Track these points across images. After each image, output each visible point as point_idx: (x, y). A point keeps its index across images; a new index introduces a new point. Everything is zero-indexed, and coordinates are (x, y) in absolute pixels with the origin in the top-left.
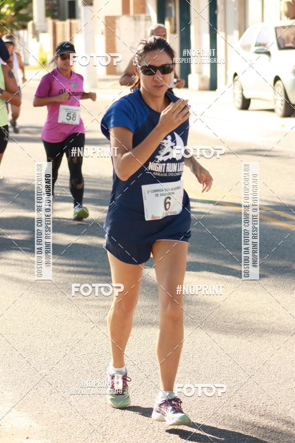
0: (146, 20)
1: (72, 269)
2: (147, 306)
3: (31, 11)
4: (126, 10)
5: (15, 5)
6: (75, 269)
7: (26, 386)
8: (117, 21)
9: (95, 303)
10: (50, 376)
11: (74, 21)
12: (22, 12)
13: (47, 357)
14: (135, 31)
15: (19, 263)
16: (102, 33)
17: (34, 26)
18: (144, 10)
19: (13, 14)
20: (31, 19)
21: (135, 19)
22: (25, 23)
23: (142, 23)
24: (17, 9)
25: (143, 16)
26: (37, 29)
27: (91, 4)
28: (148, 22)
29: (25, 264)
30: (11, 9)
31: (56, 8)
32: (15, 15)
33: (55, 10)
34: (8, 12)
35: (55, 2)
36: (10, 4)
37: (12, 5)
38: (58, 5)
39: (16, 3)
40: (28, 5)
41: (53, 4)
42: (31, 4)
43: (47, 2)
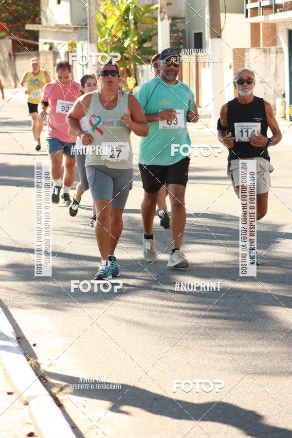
0: (277, 53)
1: (203, 313)
2: (284, 353)
3: (156, 44)
4: (255, 42)
5: (138, 38)
6: (207, 313)
8: (246, 54)
9: (228, 350)
12: (145, 45)
14: (265, 64)
15: (148, 307)
16: (230, 67)
18: (275, 42)
19: (137, 47)
21: (265, 51)
23: (273, 55)
24: (141, 42)
25: (273, 49)
27: (219, 37)
28: (279, 55)
29: (153, 307)
30: (134, 42)
31: (182, 41)
32: (139, 48)
33: (181, 44)
34: (132, 45)
35: (180, 34)
36: (134, 37)
37: (135, 39)
38: (184, 38)
39: (140, 36)
40: (153, 38)
41: (178, 36)
42: (155, 36)
43: (172, 35)
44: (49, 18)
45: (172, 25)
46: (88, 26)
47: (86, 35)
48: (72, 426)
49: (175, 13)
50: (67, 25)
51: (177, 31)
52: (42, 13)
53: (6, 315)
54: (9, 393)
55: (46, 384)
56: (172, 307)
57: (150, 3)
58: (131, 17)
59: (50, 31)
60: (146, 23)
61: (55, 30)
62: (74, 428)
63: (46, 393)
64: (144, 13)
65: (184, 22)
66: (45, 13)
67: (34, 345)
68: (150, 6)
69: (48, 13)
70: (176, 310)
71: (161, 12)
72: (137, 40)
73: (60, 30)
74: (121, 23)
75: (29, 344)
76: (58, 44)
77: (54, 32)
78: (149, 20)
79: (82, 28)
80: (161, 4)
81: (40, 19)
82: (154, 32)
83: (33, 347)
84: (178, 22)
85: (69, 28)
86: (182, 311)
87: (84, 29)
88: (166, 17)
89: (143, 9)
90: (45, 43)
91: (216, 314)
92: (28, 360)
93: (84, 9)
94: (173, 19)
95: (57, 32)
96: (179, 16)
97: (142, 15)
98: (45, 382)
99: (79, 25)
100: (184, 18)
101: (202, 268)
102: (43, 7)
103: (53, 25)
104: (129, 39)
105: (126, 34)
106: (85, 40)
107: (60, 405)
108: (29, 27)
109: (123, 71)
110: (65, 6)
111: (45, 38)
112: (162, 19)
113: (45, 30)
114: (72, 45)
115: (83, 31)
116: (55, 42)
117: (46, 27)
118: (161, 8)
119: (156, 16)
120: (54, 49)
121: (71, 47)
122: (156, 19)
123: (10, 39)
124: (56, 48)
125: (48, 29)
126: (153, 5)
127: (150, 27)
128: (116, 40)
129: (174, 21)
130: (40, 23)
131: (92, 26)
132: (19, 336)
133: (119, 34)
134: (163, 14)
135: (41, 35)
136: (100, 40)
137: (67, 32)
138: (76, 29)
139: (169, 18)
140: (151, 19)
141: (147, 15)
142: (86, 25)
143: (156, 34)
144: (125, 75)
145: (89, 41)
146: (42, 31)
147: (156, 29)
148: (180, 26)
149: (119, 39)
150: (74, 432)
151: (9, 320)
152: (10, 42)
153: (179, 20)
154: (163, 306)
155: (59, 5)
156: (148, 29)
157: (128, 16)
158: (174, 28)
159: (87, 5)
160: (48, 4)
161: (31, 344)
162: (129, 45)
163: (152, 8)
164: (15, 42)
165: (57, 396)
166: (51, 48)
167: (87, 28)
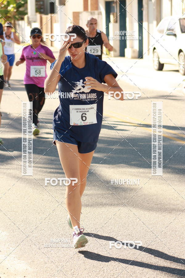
0: (99, 14)
2: (100, 194)
3: (27, 9)
4: (86, 8)
7: (24, 244)
8: (80, 15)
10: (38, 238)
11: (53, 15)
12: (21, 9)
16: (71, 23)
17: (28, 18)
18: (97, 8)
19: (15, 10)
20: (26, 14)
22: (23, 16)
24: (18, 7)
25: (96, 12)
26: (30, 20)
27: (64, 4)
28: (100, 16)
32: (17, 11)
33: (42, 8)
35: (41, 3)
36: (14, 5)
38: (43, 5)
39: (17, 4)
40: (25, 5)
43: (37, 3)
82: (25, 1)
104: (11, 6)
133: (5, 3)
143: (27, 3)
149: (5, 6)
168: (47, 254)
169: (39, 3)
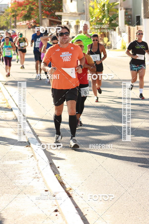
3: (118, 21)
6: (141, 152)
7: (117, 212)
10: (129, 207)
11: (139, 26)
12: (113, 22)
13: (127, 198)
17: (119, 29)
19: (109, 23)
20: (118, 25)
22: (115, 28)
24: (111, 21)
26: (121, 30)
27: (148, 18)
29: (115, 149)
30: (107, 20)
31: (130, 20)
32: (110, 23)
33: (130, 21)
34: (106, 22)
35: (130, 17)
36: (107, 18)
37: (108, 19)
38: (131, 18)
39: (110, 18)
40: (116, 19)
41: (129, 18)
42: (117, 18)
43: (126, 17)
44: (67, 9)
45: (125, 12)
46: (85, 13)
47: (84, 17)
48: (76, 206)
49: (127, 6)
50: (75, 12)
51: (128, 15)
52: (63, 7)
53: (45, 153)
54: (46, 191)
55: (63, 186)
56: (124, 149)
57: (115, 2)
58: (106, 8)
59: (67, 16)
60: (113, 11)
61: (69, 15)
62: (77, 207)
63: (64, 191)
64: (112, 6)
65: (131, 11)
66: (65, 6)
67: (58, 167)
68: (115, 3)
69: (66, 7)
70: (126, 151)
71: (120, 6)
72: (109, 20)
73: (72, 15)
74: (101, 11)
75: (56, 167)
76: (71, 21)
77: (69, 16)
78: (114, 10)
79: (82, 14)
80: (120, 2)
81: (62, 10)
82: (117, 15)
83: (57, 168)
84: (129, 11)
85: (76, 14)
86: (129, 151)
87: (83, 14)
88: (123, 8)
89: (111, 5)
90: (65, 21)
91: (146, 153)
92: (55, 175)
93: (83, 5)
94: (126, 9)
95: (71, 16)
96: (129, 8)
97: (111, 7)
98: (63, 185)
99: (81, 12)
100: (131, 9)
101: (139, 130)
102: (64, 4)
103: (69, 13)
104: (105, 19)
105: (103, 17)
106: (84, 19)
107: (70, 196)
108: (57, 13)
109: (102, 34)
110: (75, 3)
111: (65, 19)
112: (121, 9)
113: (65, 15)
114: (78, 22)
115: (83, 15)
116: (70, 21)
117: (65, 13)
118: (120, 4)
119: (117, 8)
120: (69, 24)
121: (77, 23)
122: (118, 9)
123: (48, 19)
124: (70, 23)
125: (66, 14)
126: (116, 2)
127: (115, 13)
128: (98, 19)
129: (127, 10)
130: (62, 11)
131: (87, 13)
132: (51, 163)
133: (100, 17)
134: (121, 7)
135: (63, 17)
136: (91, 20)
137: (75, 16)
138: (80, 14)
139: (124, 9)
140: (115, 9)
141: (113, 7)
142: (84, 12)
143: (118, 17)
144: (103, 36)
145: (85, 20)
146: (63, 15)
147: (118, 14)
148: (129, 13)
149: (100, 19)
150: (77, 209)
151: (46, 155)
152: (48, 21)
153: (129, 10)
154: (120, 148)
155: (71, 3)
156: (114, 14)
157: (104, 8)
158: (127, 14)
159: (85, 2)
160: (66, 2)
161: (57, 167)
162: (105, 22)
163: (115, 4)
164: (50, 21)
165: (69, 192)
166: (67, 24)
167: (84, 14)
168: (136, 221)
169: (127, 17)
